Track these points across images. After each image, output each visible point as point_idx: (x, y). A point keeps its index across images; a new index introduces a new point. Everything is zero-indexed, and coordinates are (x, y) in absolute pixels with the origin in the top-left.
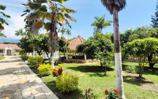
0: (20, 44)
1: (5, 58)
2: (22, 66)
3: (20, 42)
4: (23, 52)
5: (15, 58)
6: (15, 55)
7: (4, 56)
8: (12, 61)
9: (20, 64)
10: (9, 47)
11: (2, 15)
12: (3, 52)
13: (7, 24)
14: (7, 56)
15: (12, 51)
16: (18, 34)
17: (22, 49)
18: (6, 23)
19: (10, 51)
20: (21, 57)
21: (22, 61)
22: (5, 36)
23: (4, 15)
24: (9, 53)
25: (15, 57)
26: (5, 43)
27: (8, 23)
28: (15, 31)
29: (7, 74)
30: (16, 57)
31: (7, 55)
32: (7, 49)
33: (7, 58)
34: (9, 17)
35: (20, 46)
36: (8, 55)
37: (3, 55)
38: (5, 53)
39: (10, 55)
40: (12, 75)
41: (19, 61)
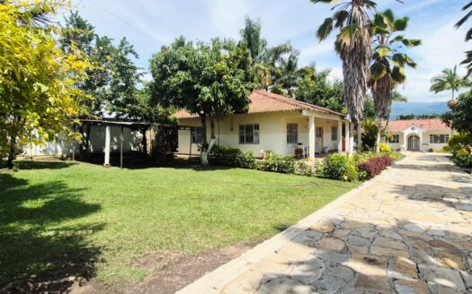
0: (451, 117)
1: (405, 156)
2: (463, 185)
3: (451, 110)
4: (462, 143)
5: (434, 159)
6: (431, 151)
7: (402, 152)
8: (428, 168)
9: (456, 180)
10: (413, 129)
11: (400, 43)
12: (398, 142)
13: (413, 65)
14: (409, 152)
15: (421, 140)
16: (438, 87)
17: (459, 131)
18: (410, 62)
19: (417, 137)
20: (450, 158)
21: (457, 170)
22: (404, 100)
23: (406, 42)
24: (413, 143)
25: (431, 156)
26: (402, 118)
27: (415, 62)
28: (431, 81)
29: (425, 199)
30: (435, 156)
31: (408, 150)
32: (407, 132)
33: (411, 157)
34: (417, 43)
35: (451, 122)
36: (410, 148)
37: (399, 150)
38: (404, 145)
39: (417, 149)
40: (441, 205)
41: (447, 168)
